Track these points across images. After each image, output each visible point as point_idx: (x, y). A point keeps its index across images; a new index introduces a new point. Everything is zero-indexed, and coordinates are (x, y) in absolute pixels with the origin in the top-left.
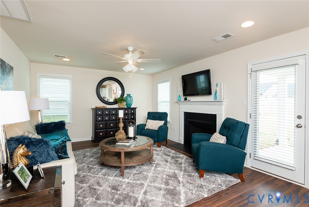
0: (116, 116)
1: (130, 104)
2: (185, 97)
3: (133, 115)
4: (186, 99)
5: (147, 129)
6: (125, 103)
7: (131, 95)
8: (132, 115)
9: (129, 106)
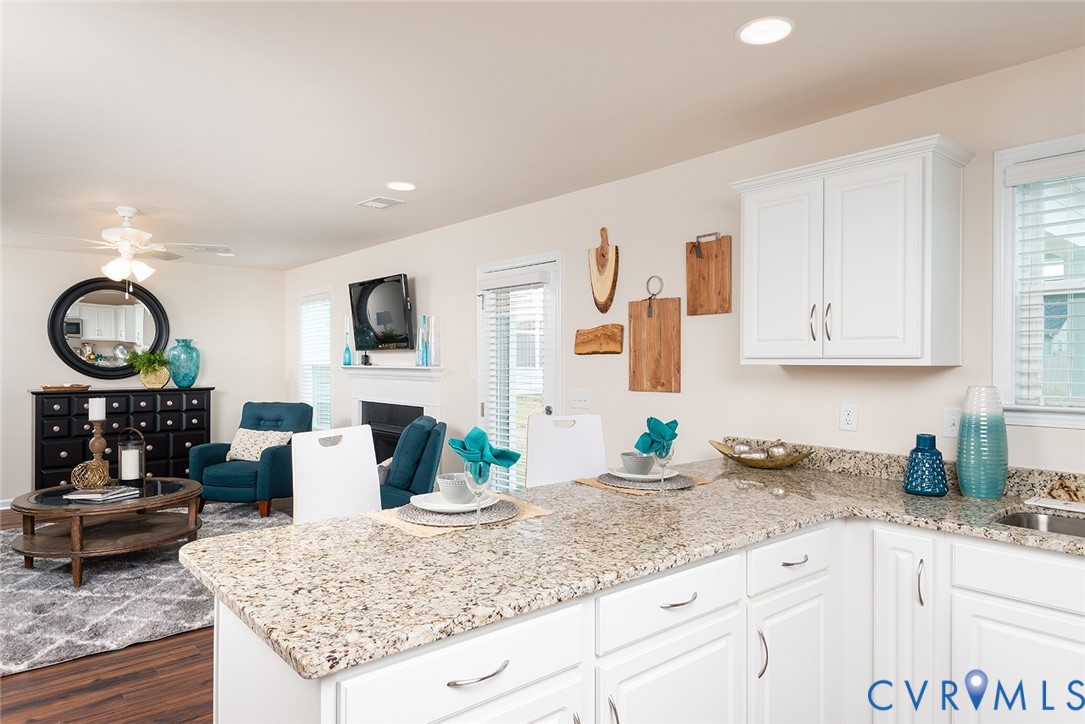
0: (124, 419)
1: (186, 375)
2: (363, 353)
3: (200, 413)
4: (366, 361)
5: (235, 460)
6: (165, 372)
7: (192, 345)
8: (192, 413)
9: (185, 384)
